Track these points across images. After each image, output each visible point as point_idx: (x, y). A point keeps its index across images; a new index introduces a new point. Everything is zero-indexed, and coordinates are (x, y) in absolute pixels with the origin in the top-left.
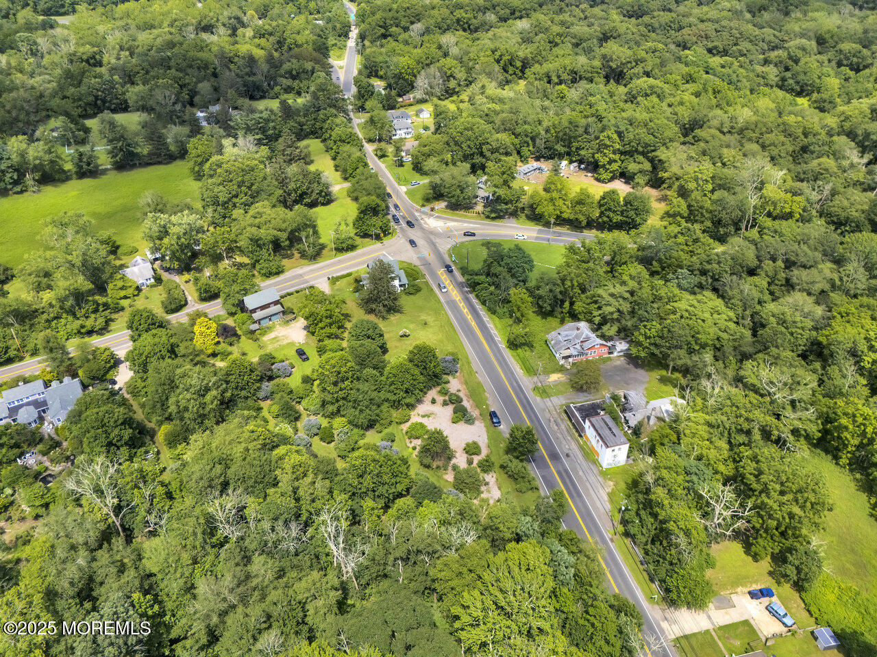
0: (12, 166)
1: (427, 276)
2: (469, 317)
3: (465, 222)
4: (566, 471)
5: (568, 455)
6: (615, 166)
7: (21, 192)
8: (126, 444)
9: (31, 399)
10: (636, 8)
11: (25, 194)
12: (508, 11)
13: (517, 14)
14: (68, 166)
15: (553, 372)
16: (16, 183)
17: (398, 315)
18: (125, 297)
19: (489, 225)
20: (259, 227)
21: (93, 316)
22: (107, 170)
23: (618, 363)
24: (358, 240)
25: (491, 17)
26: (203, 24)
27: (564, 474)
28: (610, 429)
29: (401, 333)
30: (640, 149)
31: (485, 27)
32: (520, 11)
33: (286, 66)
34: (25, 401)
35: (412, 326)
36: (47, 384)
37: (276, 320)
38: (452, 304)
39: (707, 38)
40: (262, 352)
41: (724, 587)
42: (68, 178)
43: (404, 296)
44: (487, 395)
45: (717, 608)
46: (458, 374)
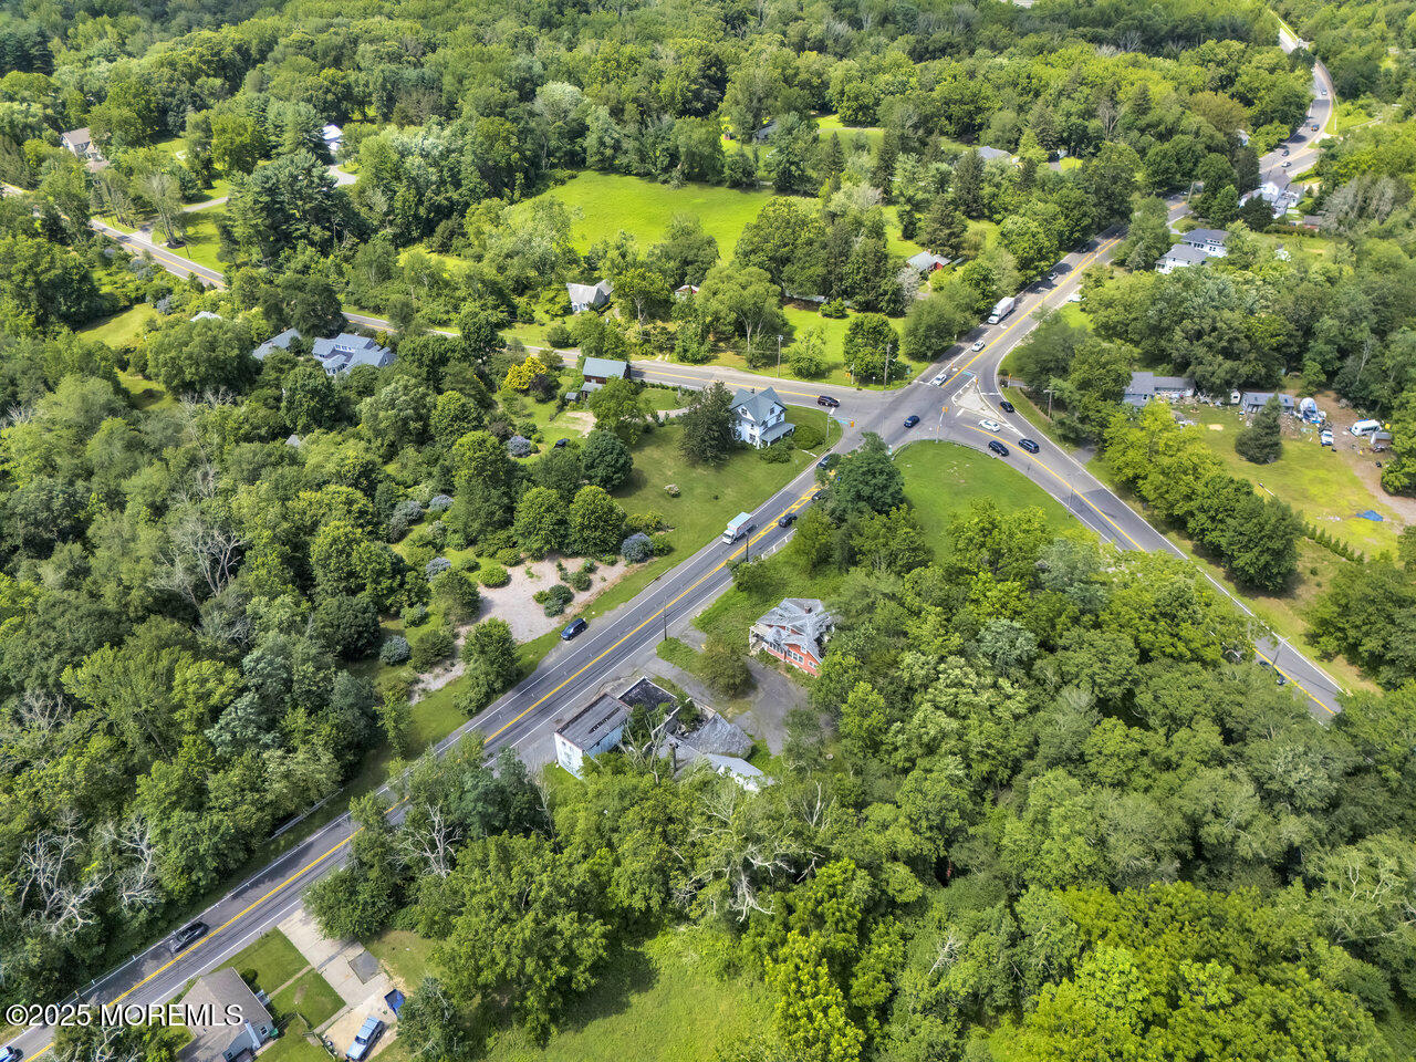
3: (1015, 421)
5: (558, 721)
9: (351, 351)
11: (667, 186)
22: (765, 187)
28: (601, 722)
29: (667, 488)
34: (347, 350)
35: (700, 489)
36: (370, 346)
41: (392, 959)
42: (719, 183)
43: (756, 457)
44: (622, 606)
45: (353, 964)
46: (636, 566)
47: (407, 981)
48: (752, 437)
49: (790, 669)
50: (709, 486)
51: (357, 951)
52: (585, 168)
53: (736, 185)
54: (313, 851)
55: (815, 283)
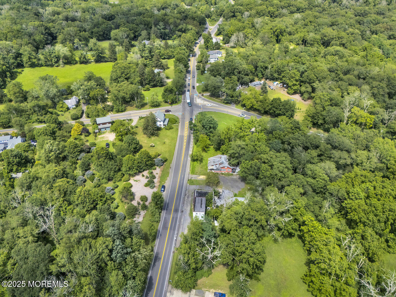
0: (55, 56)
1: (180, 124)
2: (185, 144)
3: (213, 103)
4: (177, 218)
5: (182, 212)
6: (295, 87)
7: (58, 66)
8: (16, 164)
9: (4, 142)
10: (363, 12)
11: (59, 67)
12: (296, 9)
13: (301, 10)
14: (77, 59)
15: (203, 175)
16: (56, 62)
17: (156, 137)
18: (62, 111)
19: (223, 106)
20: (119, 91)
21: (44, 116)
22: (92, 62)
23: (235, 177)
24: (163, 103)
25: (285, 11)
26: (163, 7)
27: (175, 219)
28: (201, 204)
29: (151, 145)
30: (307, 80)
31: (280, 15)
32: (302, 9)
33: (180, 27)
34: (2, 142)
35: (158, 143)
36: (12, 138)
37: (108, 130)
38: (182, 137)
39: (391, 30)
40: (95, 141)
41: (205, 287)
42: (76, 63)
43: (164, 130)
44: (168, 178)
45: (196, 295)
46: (162, 167)
47: (214, 289)
48: (160, 125)
49: (222, 174)
50: (159, 141)
51: (194, 291)
52: (25, 67)
53: (82, 63)
54: (153, 278)
55: (139, 83)
